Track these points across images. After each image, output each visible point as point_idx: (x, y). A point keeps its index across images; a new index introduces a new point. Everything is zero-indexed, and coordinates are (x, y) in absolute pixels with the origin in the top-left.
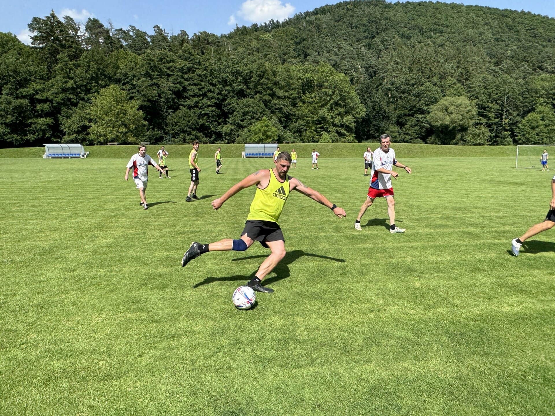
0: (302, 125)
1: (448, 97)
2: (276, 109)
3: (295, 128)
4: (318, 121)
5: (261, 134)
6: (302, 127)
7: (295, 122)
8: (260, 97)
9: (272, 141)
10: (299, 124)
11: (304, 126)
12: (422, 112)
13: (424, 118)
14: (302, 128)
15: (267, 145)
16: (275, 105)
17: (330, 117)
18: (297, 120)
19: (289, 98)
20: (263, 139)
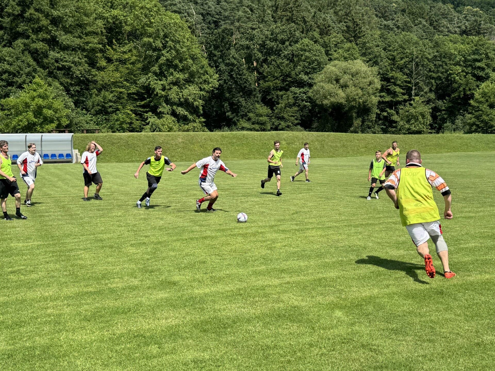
0: (110, 101)
1: (336, 62)
2: (59, 69)
3: (98, 105)
4: (137, 94)
5: (31, 114)
6: (111, 104)
7: (97, 95)
8: (25, 45)
9: (57, 127)
10: (104, 98)
11: (114, 102)
12: (301, 84)
13: (304, 93)
14: (110, 107)
15: (47, 136)
16: (57, 61)
17: (161, 87)
18: (100, 90)
19: (84, 50)
20: (34, 124)
